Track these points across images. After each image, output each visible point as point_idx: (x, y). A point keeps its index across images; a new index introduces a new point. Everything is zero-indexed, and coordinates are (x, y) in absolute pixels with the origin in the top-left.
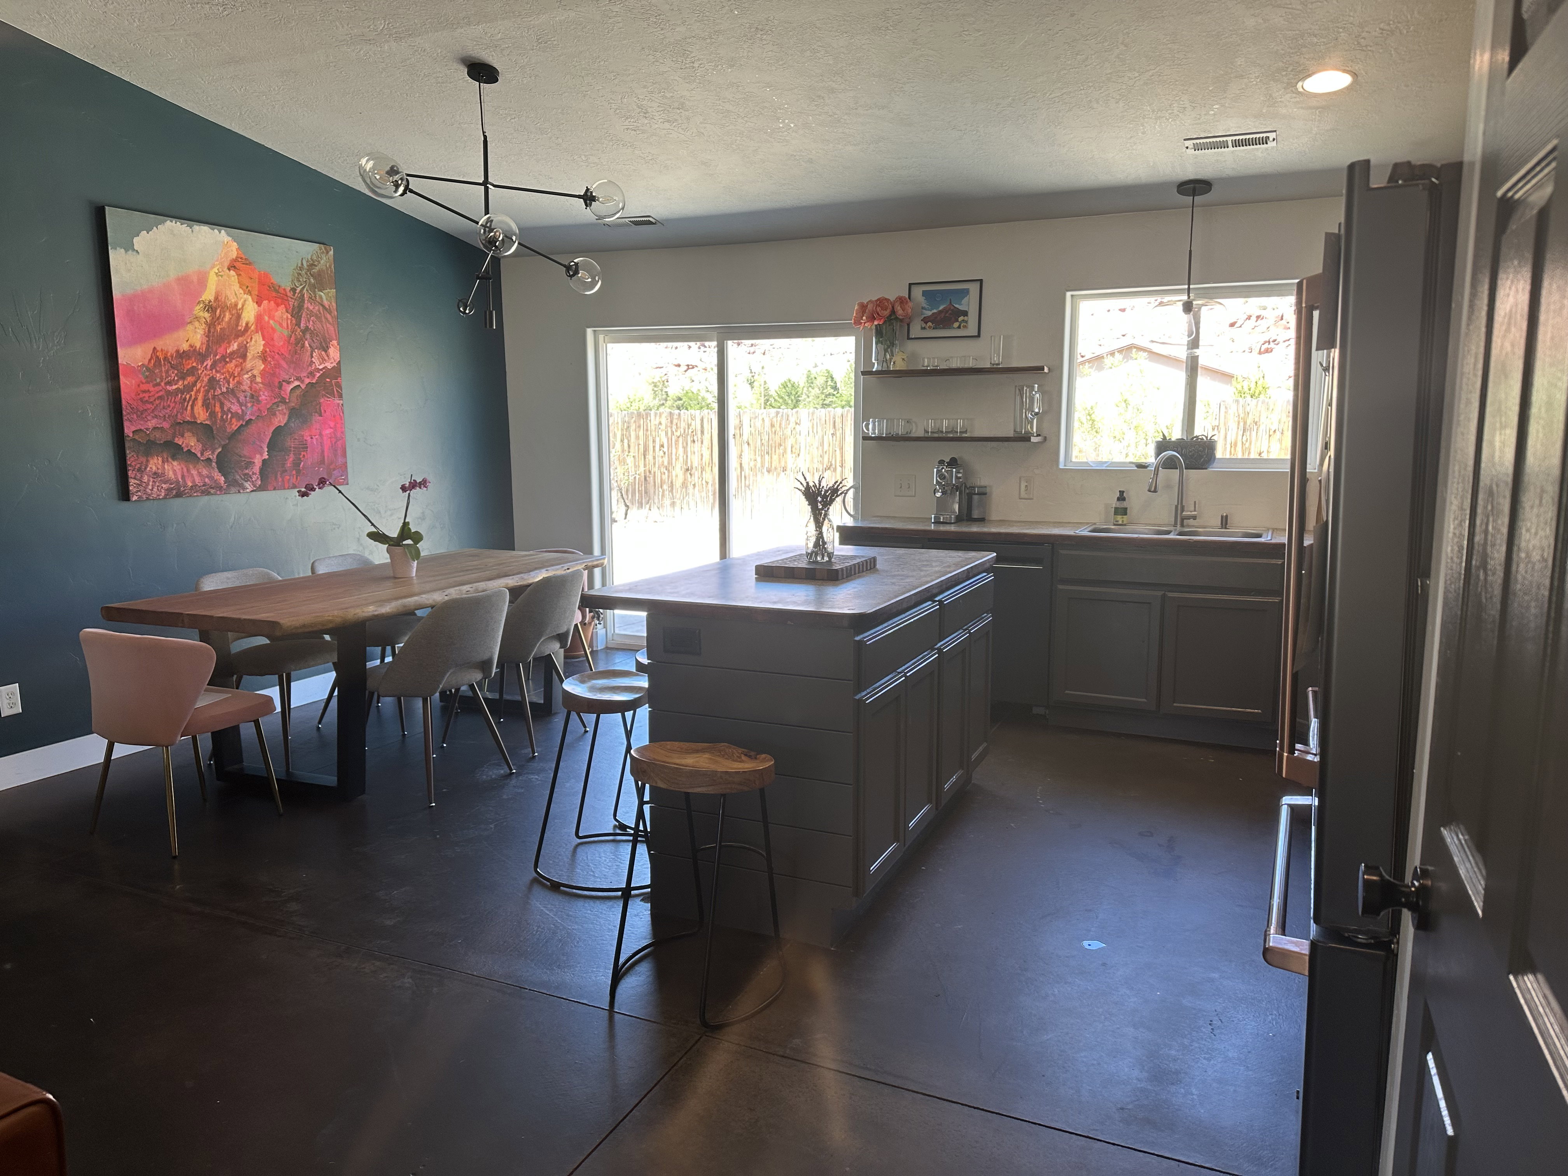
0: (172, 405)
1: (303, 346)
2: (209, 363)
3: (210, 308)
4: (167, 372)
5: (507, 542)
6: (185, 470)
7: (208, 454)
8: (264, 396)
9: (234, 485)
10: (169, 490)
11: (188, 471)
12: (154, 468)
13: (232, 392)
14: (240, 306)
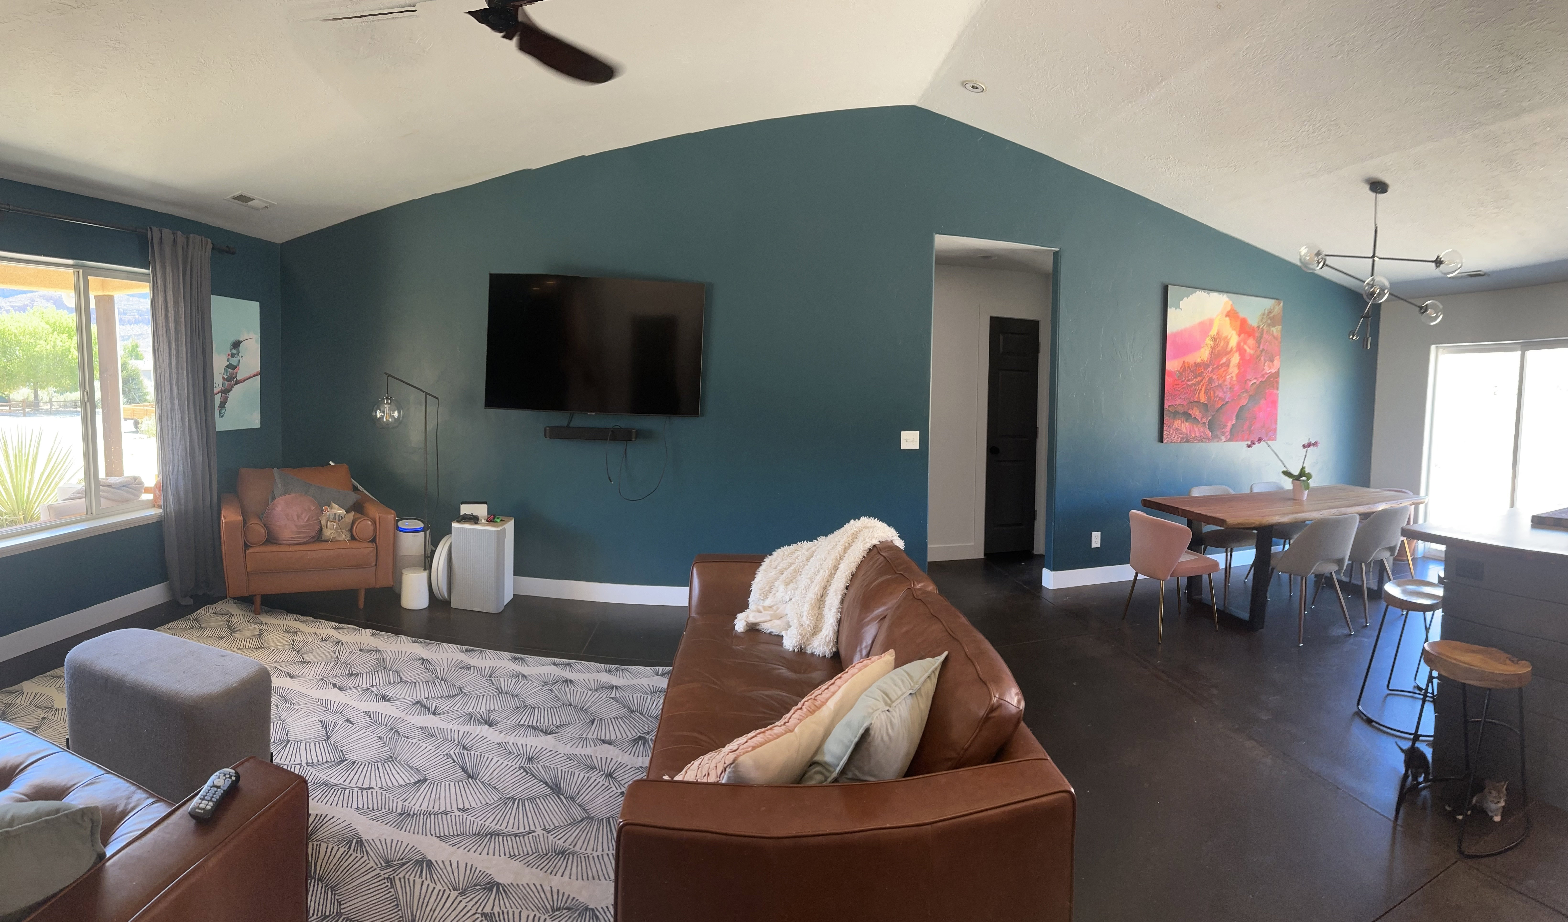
0: (1189, 392)
1: (1260, 360)
2: (1210, 369)
3: (1214, 339)
4: (1189, 374)
5: (1366, 483)
6: (1192, 428)
7: (1204, 420)
8: (1237, 388)
9: (1216, 438)
10: (1182, 438)
11: (1193, 428)
12: (1177, 426)
13: (1220, 386)
14: (1229, 338)
